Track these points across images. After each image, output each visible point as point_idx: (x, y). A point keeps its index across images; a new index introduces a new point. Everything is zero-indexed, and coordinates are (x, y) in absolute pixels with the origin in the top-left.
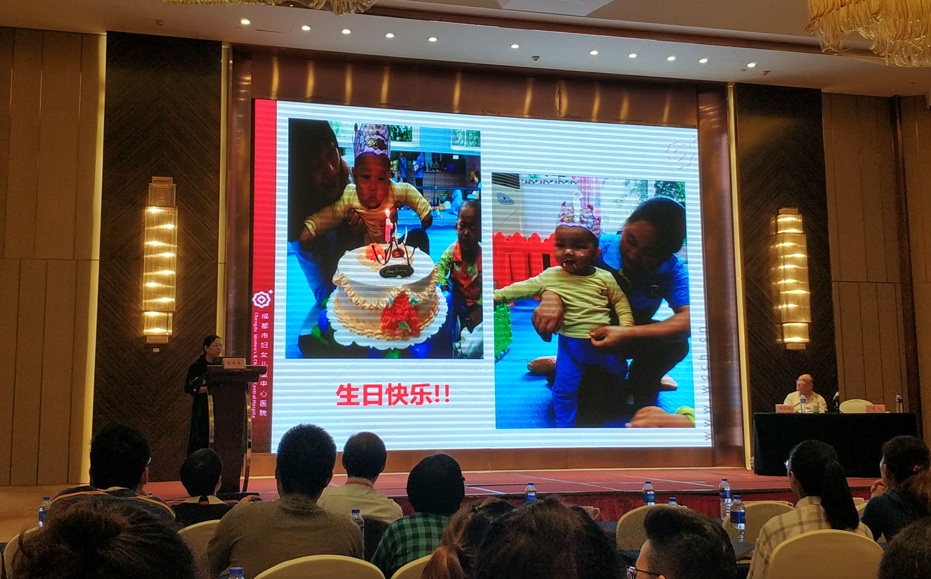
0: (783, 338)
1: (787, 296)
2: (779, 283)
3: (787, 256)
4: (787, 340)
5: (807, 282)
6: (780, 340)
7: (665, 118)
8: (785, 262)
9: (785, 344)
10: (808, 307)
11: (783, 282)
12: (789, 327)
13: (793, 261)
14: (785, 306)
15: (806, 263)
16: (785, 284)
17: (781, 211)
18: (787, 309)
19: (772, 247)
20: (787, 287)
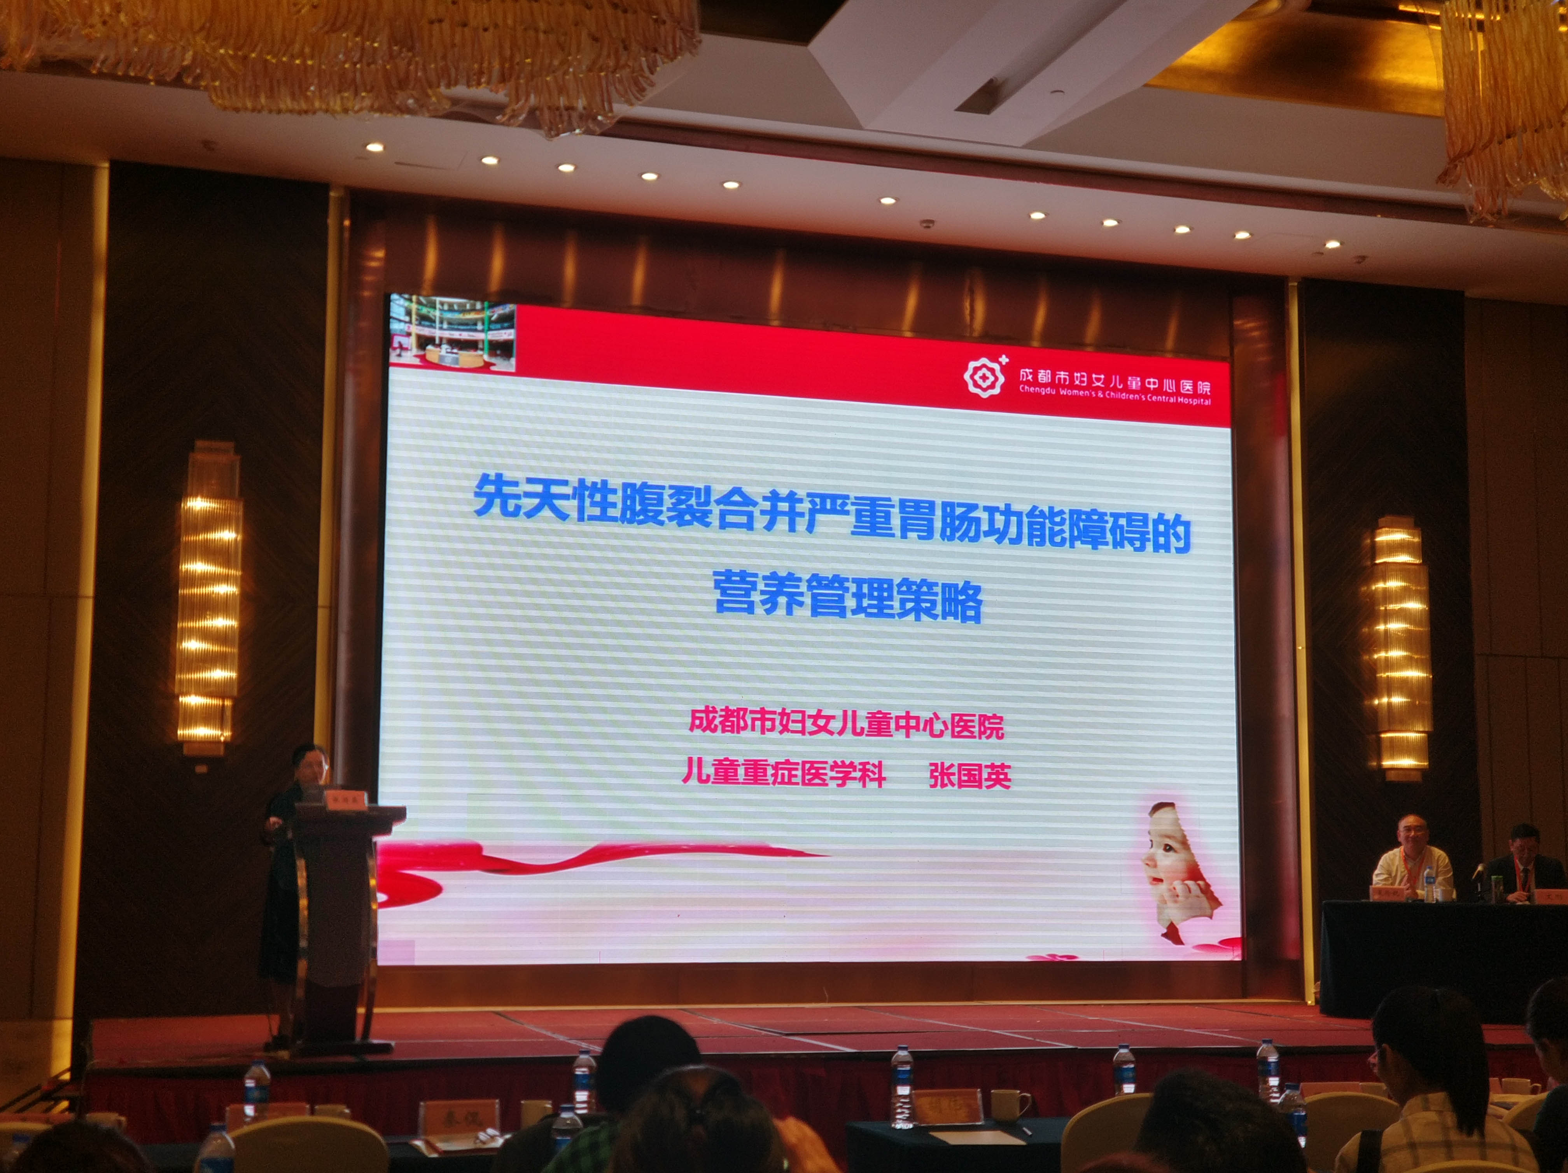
0: (1380, 758)
1: (1389, 681)
2: (1376, 656)
3: (1391, 607)
4: (1387, 763)
5: (1426, 656)
6: (1375, 764)
7: (1170, 343)
8: (1388, 616)
9: (1384, 771)
10: (1427, 703)
11: (1382, 654)
12: (1391, 739)
13: (1403, 615)
14: (1385, 700)
15: (1425, 618)
16: (1387, 659)
17: (1382, 521)
18: (1389, 705)
19: (1364, 589)
20: (1389, 665)
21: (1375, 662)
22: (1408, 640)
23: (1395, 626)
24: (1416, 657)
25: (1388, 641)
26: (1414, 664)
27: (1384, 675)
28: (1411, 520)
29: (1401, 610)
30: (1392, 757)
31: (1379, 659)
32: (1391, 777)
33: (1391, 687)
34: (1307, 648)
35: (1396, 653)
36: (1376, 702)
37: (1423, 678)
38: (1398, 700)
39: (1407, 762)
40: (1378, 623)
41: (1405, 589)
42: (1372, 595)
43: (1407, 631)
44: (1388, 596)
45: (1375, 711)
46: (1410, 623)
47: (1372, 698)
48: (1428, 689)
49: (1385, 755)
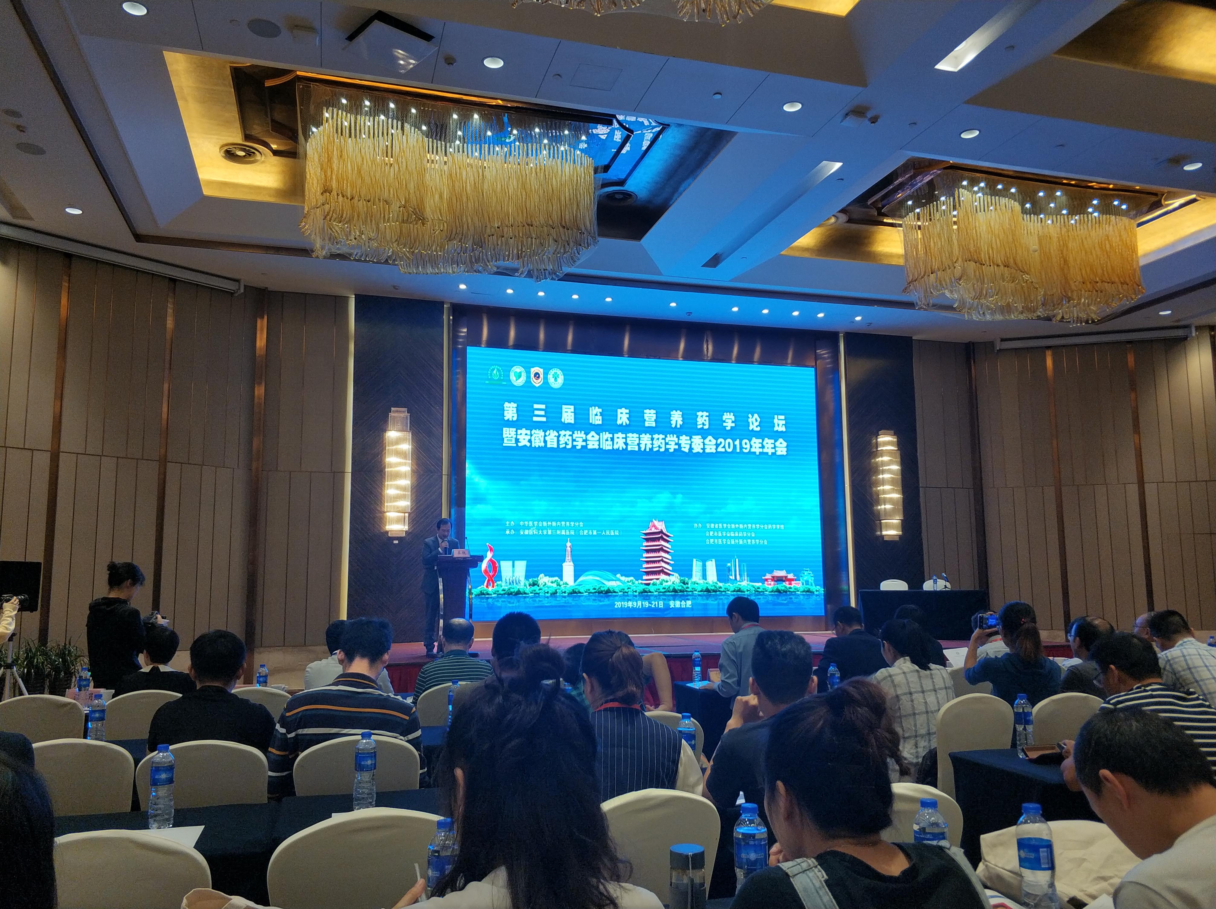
0: (881, 531)
1: (885, 499)
2: (879, 488)
3: (885, 468)
4: (884, 533)
5: (900, 488)
6: (879, 533)
7: (789, 361)
8: (883, 472)
9: (882, 536)
10: (901, 507)
11: (881, 488)
12: (886, 523)
13: (890, 471)
14: (883, 507)
15: (900, 472)
16: (883, 490)
17: (880, 432)
18: (885, 508)
19: (873, 461)
20: (884, 492)
21: (878, 491)
22: (892, 482)
23: (887, 476)
24: (896, 488)
25: (883, 482)
26: (895, 491)
27: (882, 496)
28: (893, 432)
29: (889, 469)
30: (886, 530)
32: (886, 539)
33: (885, 501)
34: (849, 486)
35: (887, 487)
36: (879, 507)
37: (899, 497)
38: (888, 507)
39: (893, 532)
40: (879, 475)
41: (891, 460)
42: (877, 463)
43: (892, 478)
44: (883, 464)
45: (879, 511)
46: (893, 475)
47: (877, 506)
48: (901, 502)
49: (883, 530)
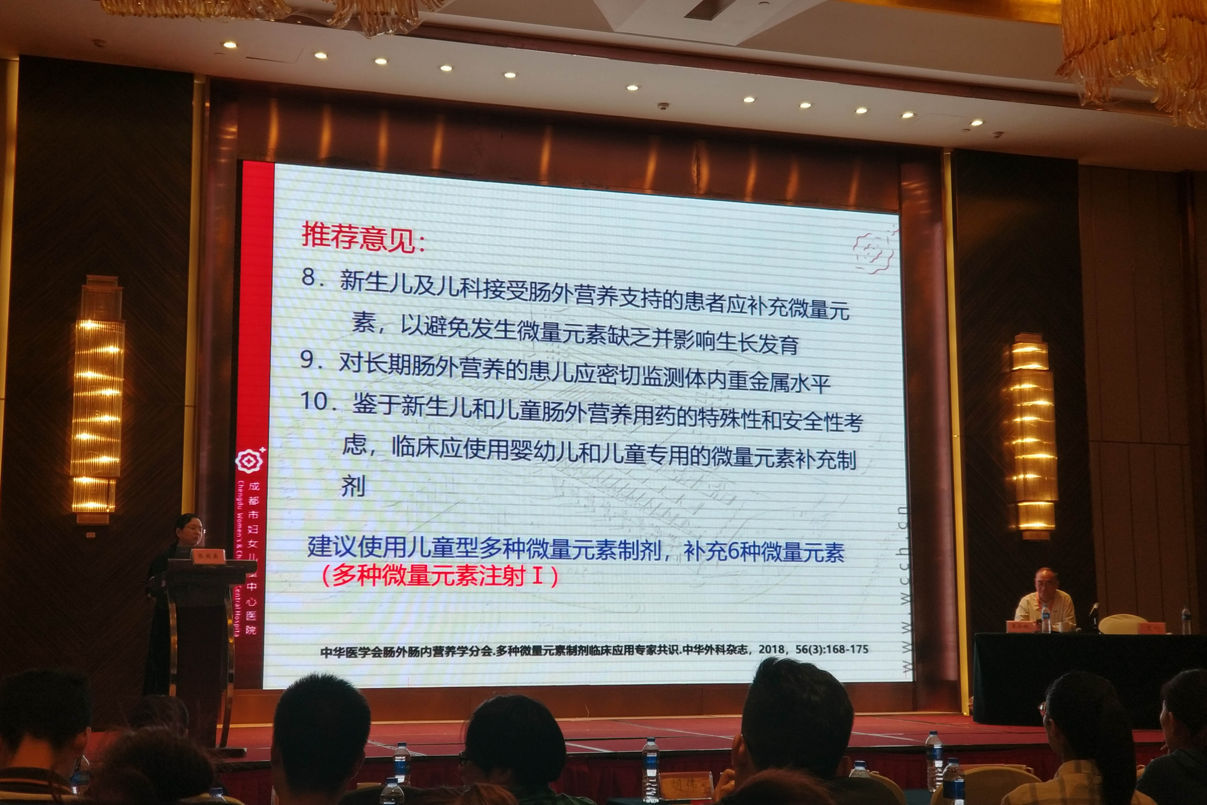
0: (1018, 522)
1: (1025, 462)
2: (1014, 443)
3: (1025, 404)
4: (1024, 526)
5: (1052, 443)
6: (1014, 526)
8: (1023, 411)
9: (1021, 533)
10: (1054, 479)
11: (1019, 441)
12: (1027, 507)
13: (1034, 410)
14: (1021, 477)
15: (1051, 413)
16: (1022, 444)
17: (1017, 337)
18: (1025, 480)
19: (1004, 390)
20: (1025, 449)
21: (1014, 447)
22: (1038, 430)
23: (1029, 419)
24: (1045, 443)
25: (1023, 430)
26: (1044, 448)
27: (1021, 457)
28: (1040, 336)
29: (1033, 406)
30: (1027, 521)
31: (1016, 445)
32: (1027, 536)
33: (1026, 466)
34: (961, 436)
35: (1029, 440)
36: (1015, 478)
37: (1050, 459)
38: (1031, 476)
39: (1038, 525)
40: (1015, 417)
41: (1035, 390)
42: (1011, 395)
43: (1038, 423)
44: (1024, 396)
45: (1014, 485)
46: (1041, 417)
47: (1012, 475)
48: (1054, 468)
49: (1022, 519)
